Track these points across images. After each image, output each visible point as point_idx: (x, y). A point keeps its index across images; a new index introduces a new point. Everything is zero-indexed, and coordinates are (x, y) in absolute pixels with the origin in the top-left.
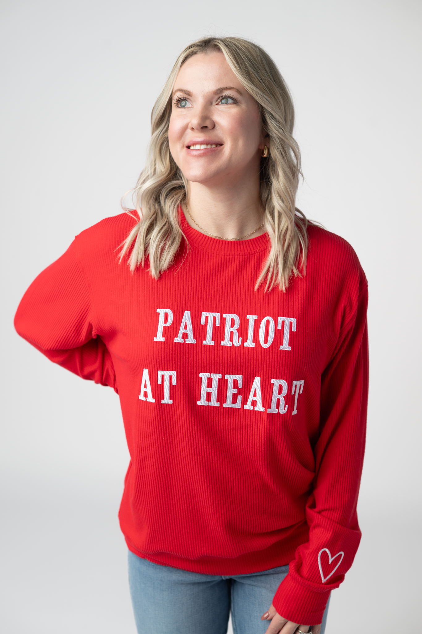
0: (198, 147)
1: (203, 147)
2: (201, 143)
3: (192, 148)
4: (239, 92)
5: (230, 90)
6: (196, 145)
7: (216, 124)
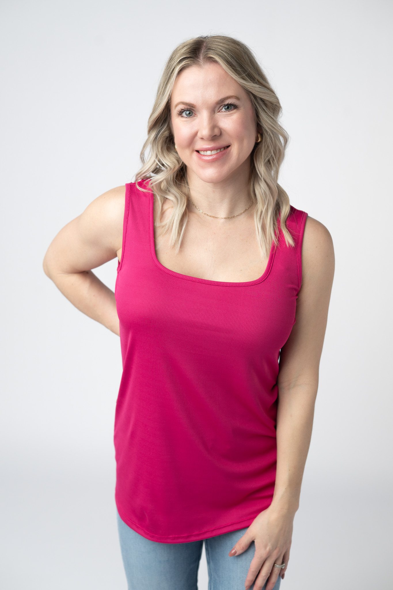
0: (209, 153)
1: (214, 152)
2: (211, 150)
3: (202, 153)
4: (237, 98)
5: (230, 98)
6: (207, 151)
7: (222, 130)
